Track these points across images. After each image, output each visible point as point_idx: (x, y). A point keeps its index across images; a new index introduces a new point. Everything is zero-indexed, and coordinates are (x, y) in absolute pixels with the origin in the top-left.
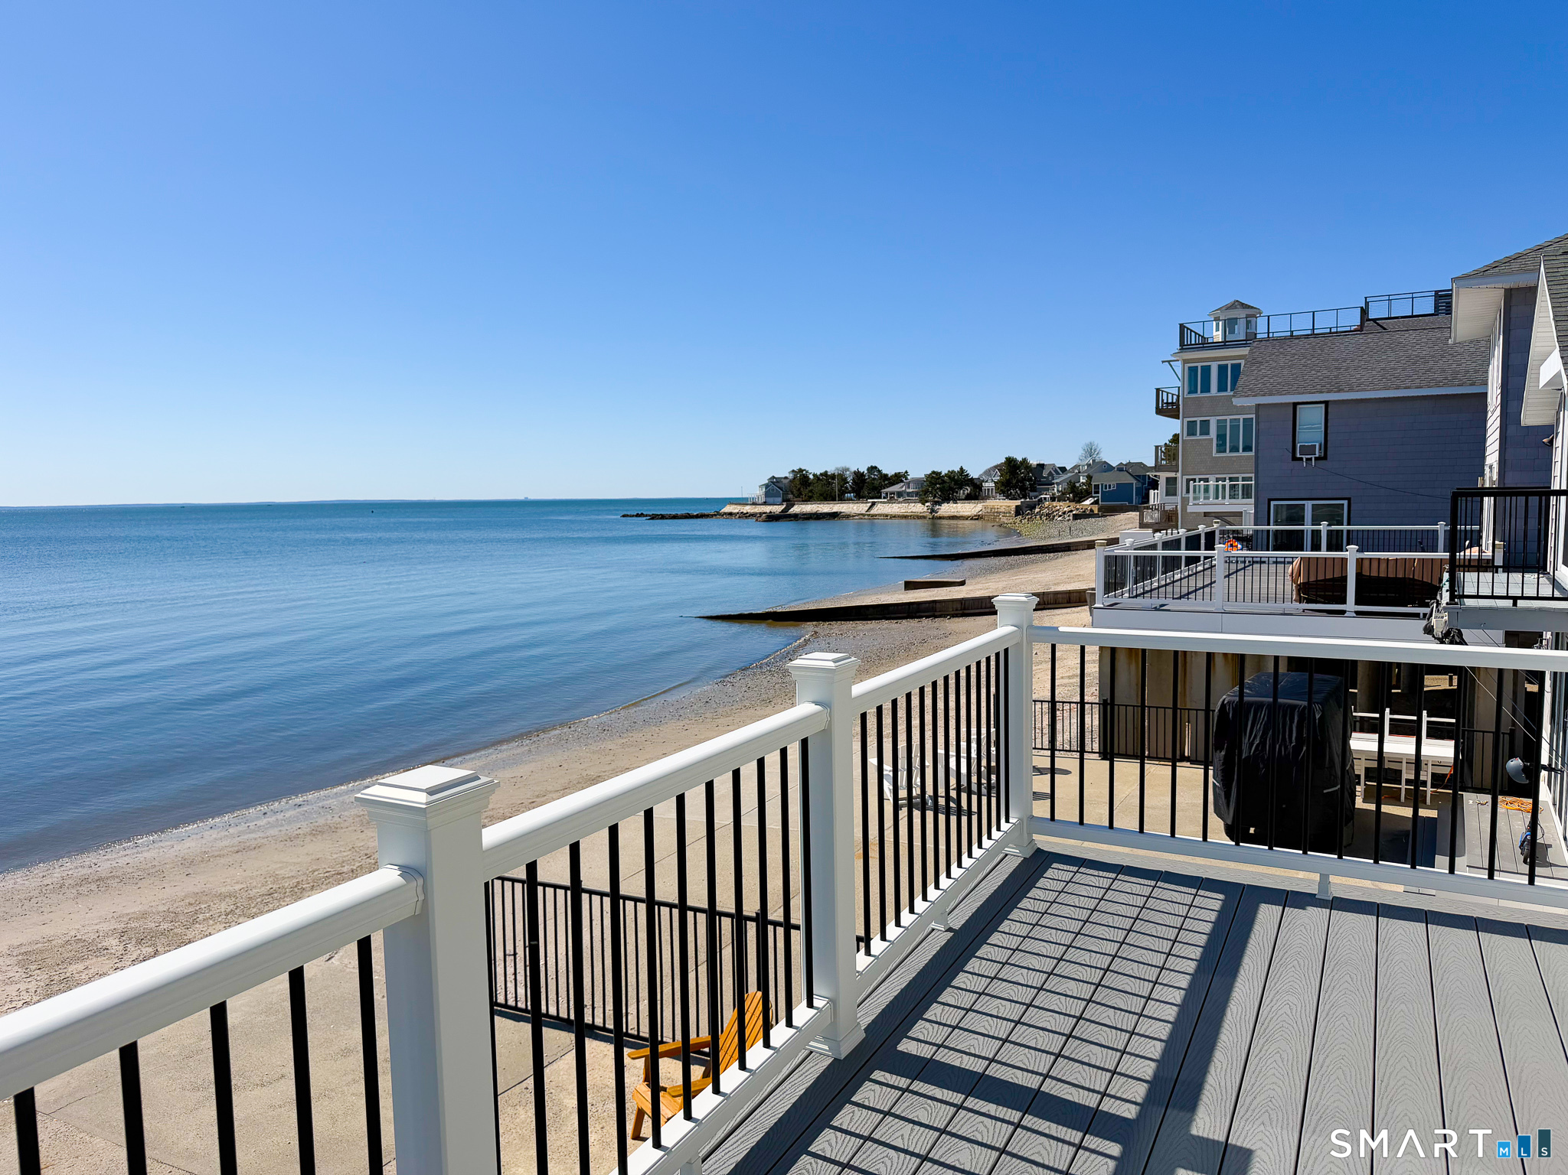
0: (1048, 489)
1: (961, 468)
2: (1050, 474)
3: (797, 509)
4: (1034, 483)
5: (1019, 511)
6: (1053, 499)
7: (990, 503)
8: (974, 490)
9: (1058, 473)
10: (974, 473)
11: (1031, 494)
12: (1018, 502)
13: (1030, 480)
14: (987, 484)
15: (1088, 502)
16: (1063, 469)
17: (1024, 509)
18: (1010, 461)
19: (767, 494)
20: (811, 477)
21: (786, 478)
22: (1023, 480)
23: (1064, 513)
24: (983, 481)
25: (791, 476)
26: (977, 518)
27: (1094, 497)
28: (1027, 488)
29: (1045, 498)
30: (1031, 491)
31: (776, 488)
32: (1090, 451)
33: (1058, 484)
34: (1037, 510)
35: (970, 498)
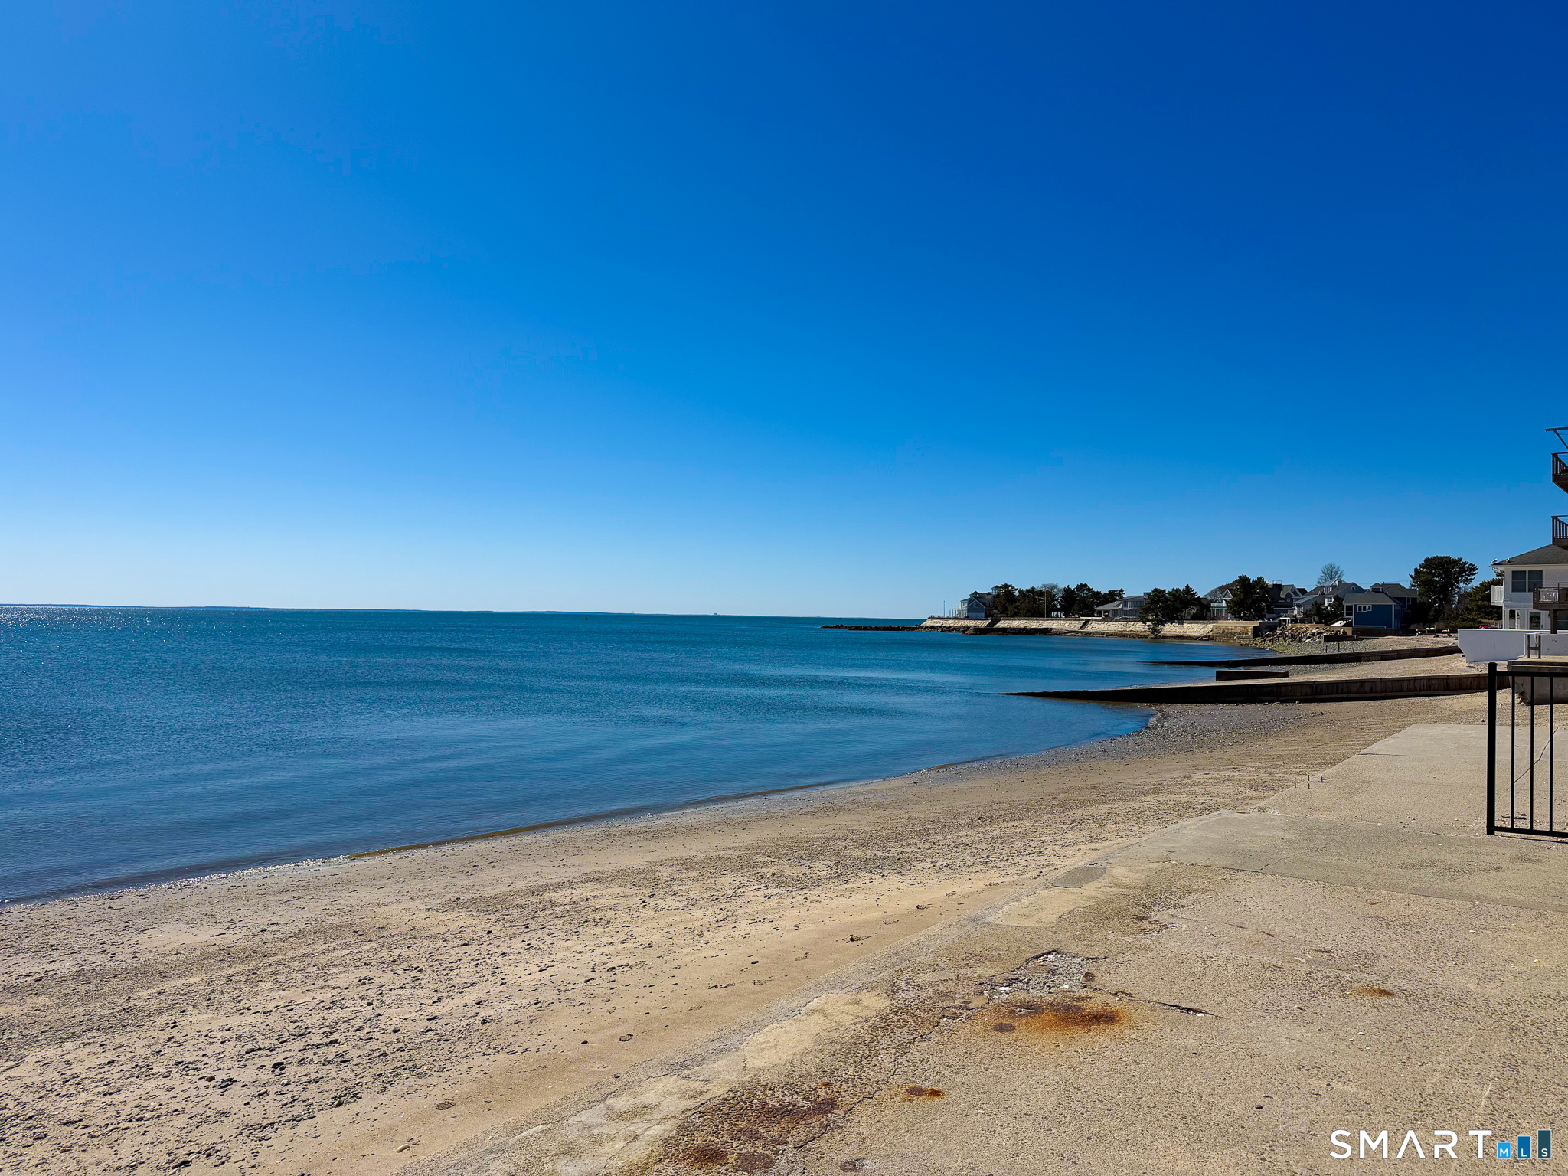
0: (1286, 612)
1: (1187, 587)
2: (1288, 595)
3: (1002, 624)
4: (1272, 604)
5: (1257, 632)
6: (1294, 621)
7: (1222, 623)
8: (1202, 610)
9: (1297, 595)
10: (1201, 592)
11: (1268, 616)
12: (1257, 623)
13: (1266, 600)
14: (1216, 605)
15: (1338, 624)
16: (1303, 591)
17: (1264, 631)
18: (1243, 580)
19: (969, 610)
20: (1016, 593)
22: (1259, 601)
23: (1313, 634)
24: (1212, 601)
26: (1208, 638)
27: (1343, 620)
28: (1264, 609)
29: (1285, 621)
30: (1267, 612)
31: (977, 604)
32: (1330, 572)
33: (1299, 606)
34: (1278, 632)
35: (1196, 618)
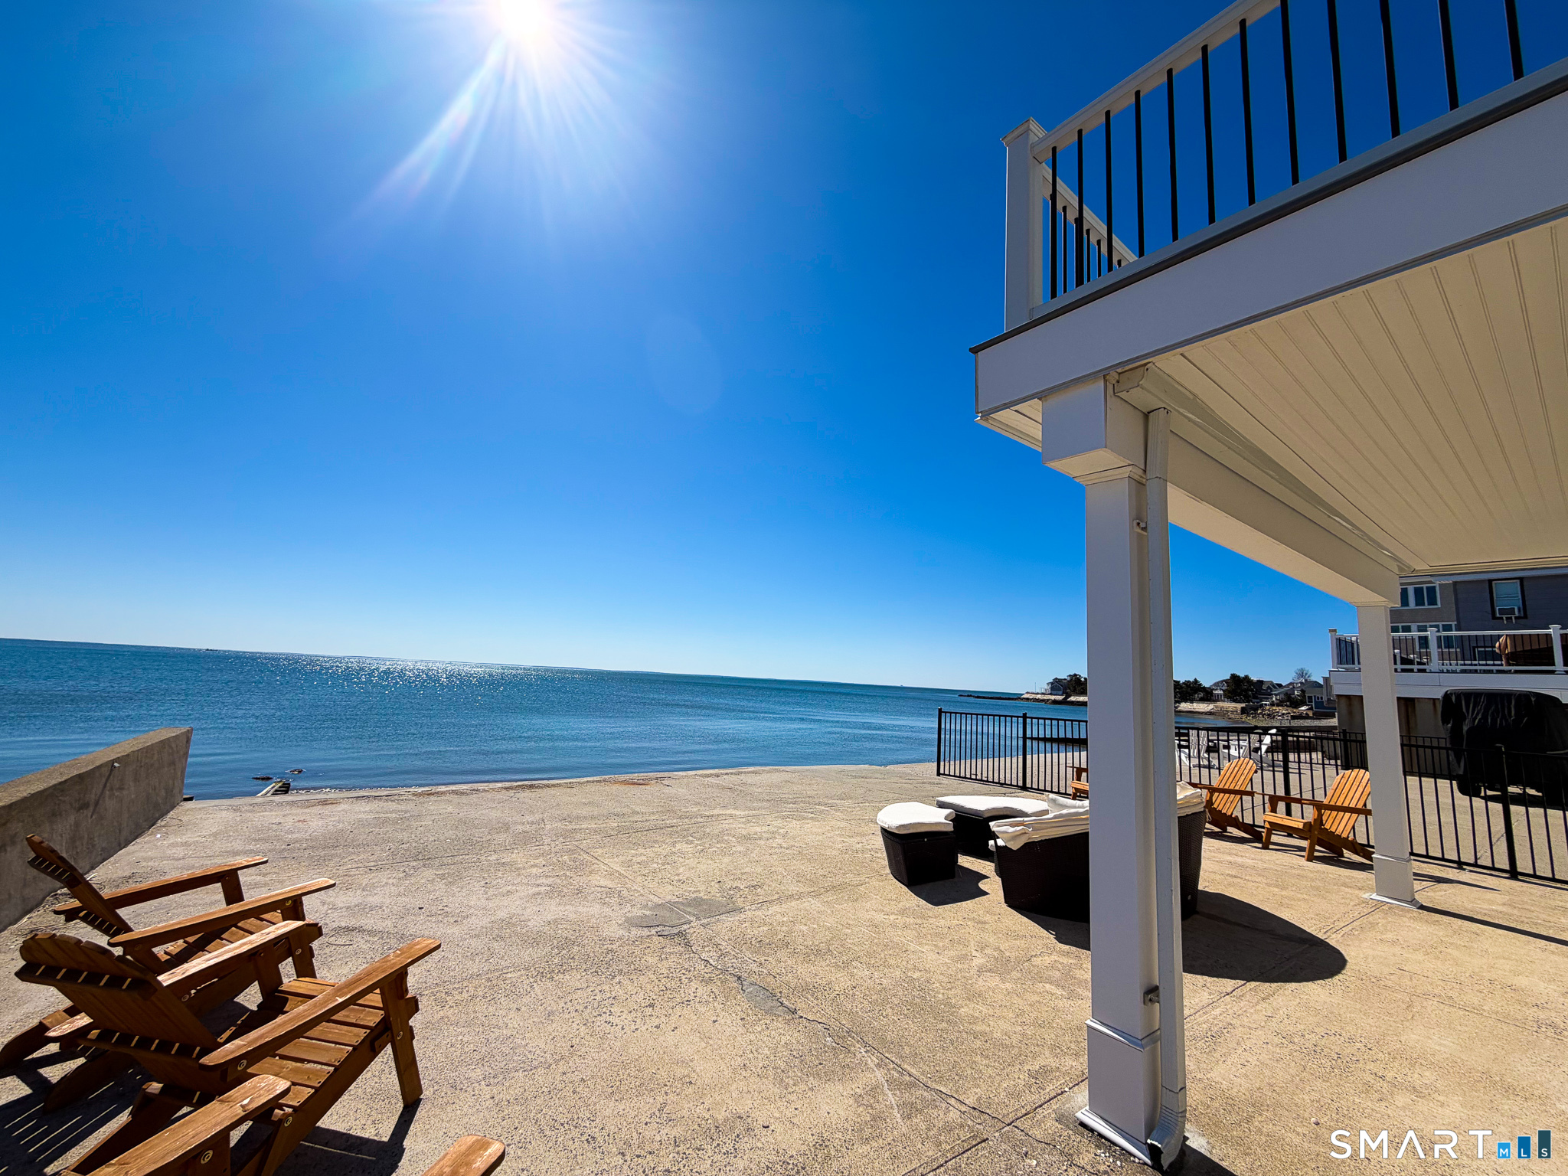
0: (1268, 698)
1: (1195, 679)
2: (1269, 688)
3: (1072, 699)
4: (1256, 693)
5: (1244, 711)
6: (1272, 704)
7: (1220, 704)
8: (1207, 695)
9: (1275, 687)
10: (1206, 683)
11: (1253, 700)
12: (1243, 705)
13: (1252, 690)
14: (1216, 692)
15: (1303, 708)
16: (1280, 686)
17: (1249, 710)
18: (1234, 677)
19: (1052, 689)
20: (1083, 679)
21: (1065, 679)
22: (1246, 690)
23: (1283, 714)
24: (1213, 689)
25: (1069, 678)
26: (1210, 713)
27: (1307, 705)
28: (1250, 696)
29: (1266, 704)
30: (1254, 698)
31: (1057, 685)
32: (1302, 674)
33: (1276, 695)
34: (1259, 711)
35: (1202, 700)
